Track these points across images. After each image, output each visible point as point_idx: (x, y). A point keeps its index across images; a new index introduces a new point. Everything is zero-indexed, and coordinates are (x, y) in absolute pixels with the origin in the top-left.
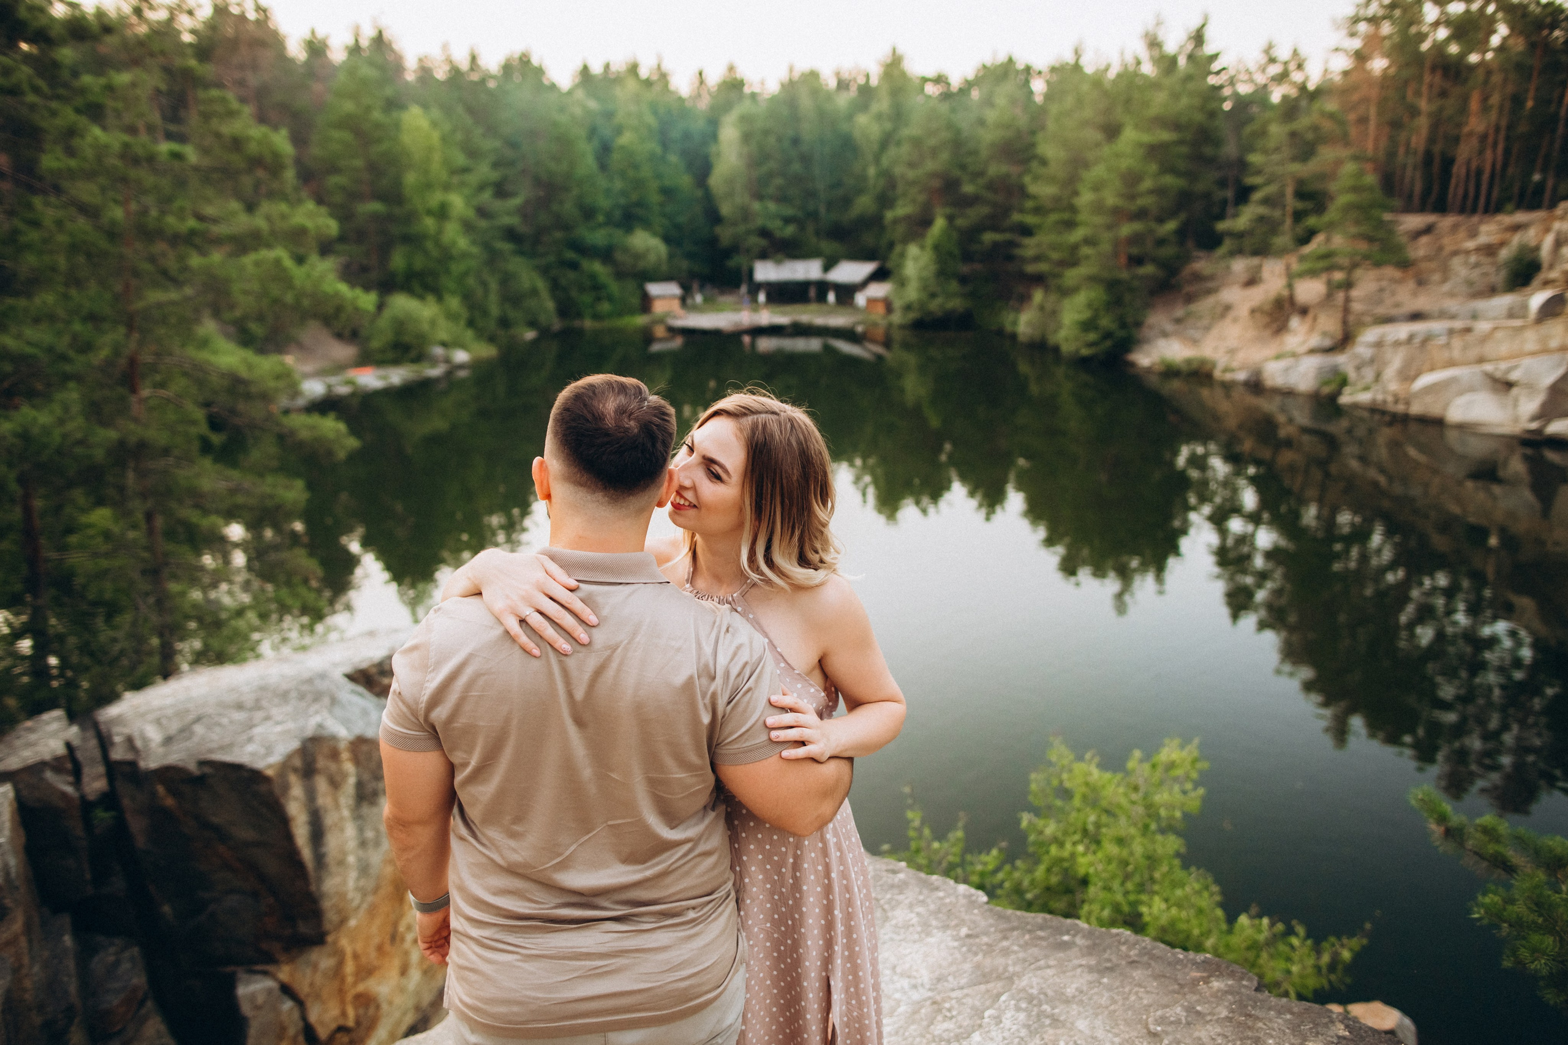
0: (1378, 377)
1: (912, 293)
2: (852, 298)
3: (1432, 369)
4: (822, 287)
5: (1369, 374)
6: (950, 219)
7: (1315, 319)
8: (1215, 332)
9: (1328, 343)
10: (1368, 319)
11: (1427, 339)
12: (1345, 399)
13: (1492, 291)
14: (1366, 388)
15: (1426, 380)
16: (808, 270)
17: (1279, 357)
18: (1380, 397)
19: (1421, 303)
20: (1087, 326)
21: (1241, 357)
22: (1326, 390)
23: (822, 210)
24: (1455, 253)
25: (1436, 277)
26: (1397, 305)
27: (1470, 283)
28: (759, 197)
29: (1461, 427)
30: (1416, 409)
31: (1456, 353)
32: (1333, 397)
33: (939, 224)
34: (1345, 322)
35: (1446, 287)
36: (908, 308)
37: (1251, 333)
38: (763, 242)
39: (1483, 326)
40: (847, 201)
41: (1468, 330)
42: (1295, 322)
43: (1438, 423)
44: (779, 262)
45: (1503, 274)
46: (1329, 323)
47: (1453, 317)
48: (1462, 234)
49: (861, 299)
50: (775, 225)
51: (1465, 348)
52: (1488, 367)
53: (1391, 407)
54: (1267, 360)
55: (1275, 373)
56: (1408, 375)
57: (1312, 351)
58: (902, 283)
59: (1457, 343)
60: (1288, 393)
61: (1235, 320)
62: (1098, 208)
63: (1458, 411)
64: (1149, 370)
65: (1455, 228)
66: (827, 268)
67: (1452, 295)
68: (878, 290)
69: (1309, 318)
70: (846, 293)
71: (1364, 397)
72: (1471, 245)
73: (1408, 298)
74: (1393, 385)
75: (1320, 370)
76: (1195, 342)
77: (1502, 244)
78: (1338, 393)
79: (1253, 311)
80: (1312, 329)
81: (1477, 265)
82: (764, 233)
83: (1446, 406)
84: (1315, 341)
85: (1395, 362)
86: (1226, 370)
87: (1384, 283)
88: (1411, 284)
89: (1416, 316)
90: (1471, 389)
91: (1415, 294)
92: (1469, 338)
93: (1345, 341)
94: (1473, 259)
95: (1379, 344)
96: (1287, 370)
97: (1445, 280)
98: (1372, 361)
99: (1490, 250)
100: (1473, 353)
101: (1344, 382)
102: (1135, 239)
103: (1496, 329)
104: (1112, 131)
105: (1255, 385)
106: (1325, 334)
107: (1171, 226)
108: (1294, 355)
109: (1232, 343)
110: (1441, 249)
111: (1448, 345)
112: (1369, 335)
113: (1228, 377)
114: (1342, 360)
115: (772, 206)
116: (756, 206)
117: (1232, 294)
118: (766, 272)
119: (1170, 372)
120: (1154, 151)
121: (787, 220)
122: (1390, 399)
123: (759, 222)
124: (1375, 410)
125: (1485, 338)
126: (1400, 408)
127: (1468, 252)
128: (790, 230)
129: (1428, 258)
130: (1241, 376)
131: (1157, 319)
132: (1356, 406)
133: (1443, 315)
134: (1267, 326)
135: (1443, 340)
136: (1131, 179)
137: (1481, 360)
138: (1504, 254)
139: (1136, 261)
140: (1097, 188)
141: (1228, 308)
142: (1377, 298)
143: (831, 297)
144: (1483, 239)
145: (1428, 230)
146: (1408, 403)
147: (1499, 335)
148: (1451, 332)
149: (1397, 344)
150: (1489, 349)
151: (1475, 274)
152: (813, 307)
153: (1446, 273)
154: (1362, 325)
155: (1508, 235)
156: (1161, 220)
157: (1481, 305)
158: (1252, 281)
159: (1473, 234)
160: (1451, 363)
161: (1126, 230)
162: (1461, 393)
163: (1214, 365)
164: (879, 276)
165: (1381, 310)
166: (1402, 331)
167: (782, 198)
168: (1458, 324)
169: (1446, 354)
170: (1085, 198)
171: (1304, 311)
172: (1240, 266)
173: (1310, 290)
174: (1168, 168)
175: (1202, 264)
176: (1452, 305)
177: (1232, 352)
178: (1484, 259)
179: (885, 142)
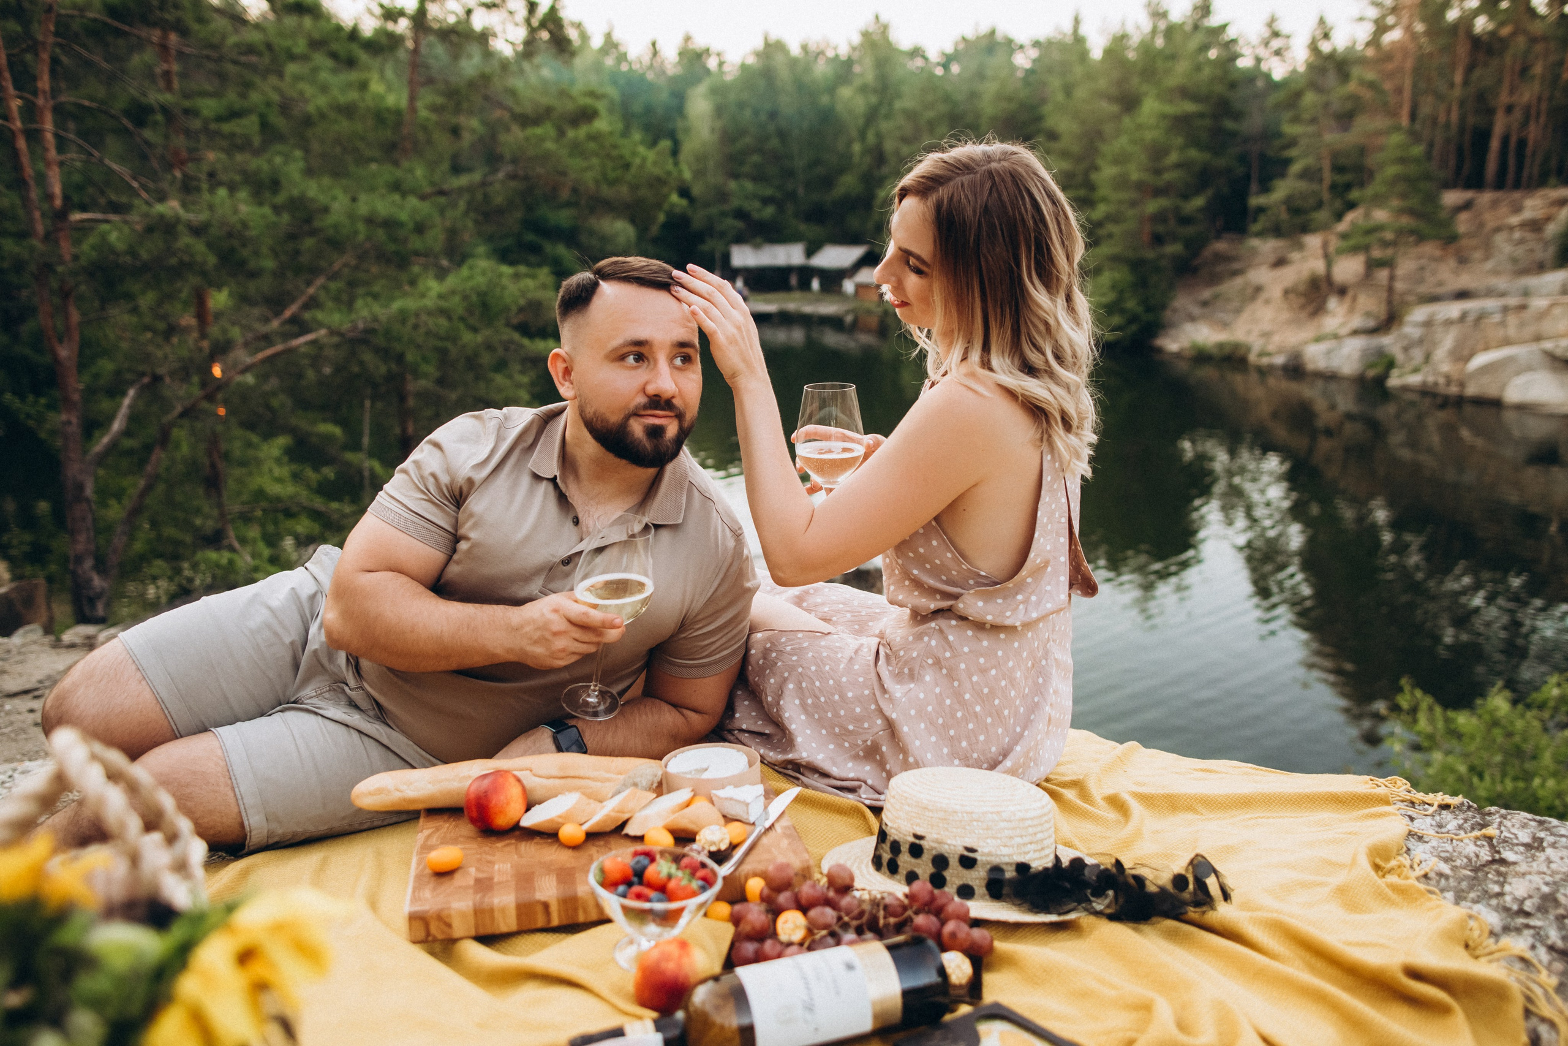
0: (1428, 358)
2: (841, 286)
3: (1486, 348)
4: (805, 274)
5: (1418, 354)
7: (1354, 299)
8: (1246, 315)
9: (1371, 323)
10: (1411, 298)
11: (1481, 317)
12: (1394, 381)
13: (1541, 268)
14: (1416, 370)
15: (1480, 360)
16: (790, 255)
17: (1318, 339)
18: (1431, 379)
19: (1465, 280)
20: (1111, 308)
21: (1277, 340)
22: (1371, 373)
23: (801, 191)
24: (1498, 230)
25: (1478, 255)
26: (1440, 284)
27: (1514, 260)
28: (735, 176)
29: (1522, 408)
30: (1471, 390)
31: (1512, 331)
32: (1380, 381)
34: (1389, 302)
35: (1489, 265)
37: (1286, 315)
38: (740, 224)
39: (1539, 303)
40: (827, 182)
41: (1523, 307)
42: (1333, 303)
43: (1496, 404)
44: (757, 246)
45: (1551, 251)
46: (1370, 304)
47: (1502, 295)
48: (1504, 209)
49: (849, 286)
50: (753, 207)
51: (1522, 325)
52: (1548, 345)
53: (1442, 389)
54: (1306, 343)
55: (1316, 356)
56: (1461, 355)
57: (1355, 333)
59: (1512, 320)
60: (1330, 377)
61: (1267, 302)
62: (1121, 183)
63: (1516, 391)
64: (1178, 355)
65: (1494, 204)
66: (810, 253)
67: (1496, 272)
69: (1348, 299)
70: (832, 279)
71: (1414, 380)
72: (1515, 220)
73: (1450, 277)
74: (1443, 365)
75: (1365, 353)
76: (1225, 325)
77: (1548, 219)
78: (1385, 376)
79: (1287, 292)
80: (1351, 310)
81: (1521, 241)
82: (741, 214)
83: (1503, 387)
84: (1357, 322)
85: (1447, 341)
86: (1261, 354)
87: (1423, 262)
88: (1452, 263)
89: (1462, 295)
90: (1529, 368)
91: (1456, 273)
92: (1526, 315)
93: (1390, 321)
94: (1517, 235)
95: (1428, 324)
96: (1329, 352)
97: (1487, 258)
98: (1421, 342)
99: (1535, 226)
100: (1530, 331)
101: (1391, 364)
102: (1159, 217)
103: (1552, 306)
104: (1129, 103)
105: (1295, 370)
106: (1368, 314)
107: (1199, 202)
108: (1336, 337)
109: (1267, 326)
110: (1481, 225)
111: (1503, 324)
112: (1419, 314)
113: (1265, 361)
114: (1388, 341)
115: (749, 186)
116: (732, 185)
117: (1261, 275)
118: (743, 257)
119: (1201, 357)
120: (1180, 123)
121: (766, 201)
122: (1441, 381)
123: (735, 203)
124: (1426, 392)
125: (1543, 315)
126: (1454, 390)
127: (1511, 228)
128: (769, 211)
129: (1469, 235)
130: (1279, 360)
131: (1182, 301)
132: (1405, 388)
133: (1490, 293)
134: (1303, 307)
135: (1497, 318)
136: (1157, 152)
137: (1538, 338)
138: (1551, 229)
139: (1158, 240)
140: (1120, 159)
141: (1258, 289)
142: (1418, 276)
143: (815, 284)
144: (1527, 214)
145: (1467, 206)
146: (1462, 385)
147: (1557, 311)
148: (1505, 310)
149: (1449, 323)
150: (1547, 327)
151: (1520, 251)
152: (797, 295)
153: (1488, 249)
154: (1406, 306)
155: (1554, 210)
156: (1186, 197)
157: (1532, 281)
158: (1280, 262)
159: (1517, 209)
160: (1507, 342)
161: (1152, 206)
162: (1518, 373)
163: (1248, 349)
164: (867, 261)
165: (1423, 289)
166: (1454, 310)
167: (758, 177)
168: (1513, 301)
169: (1501, 333)
170: (1107, 172)
171: (1342, 291)
172: (1267, 247)
173: (1348, 268)
174: (1194, 142)
176: (1501, 283)
177: (1266, 335)
178: (1529, 235)
179: (872, 116)
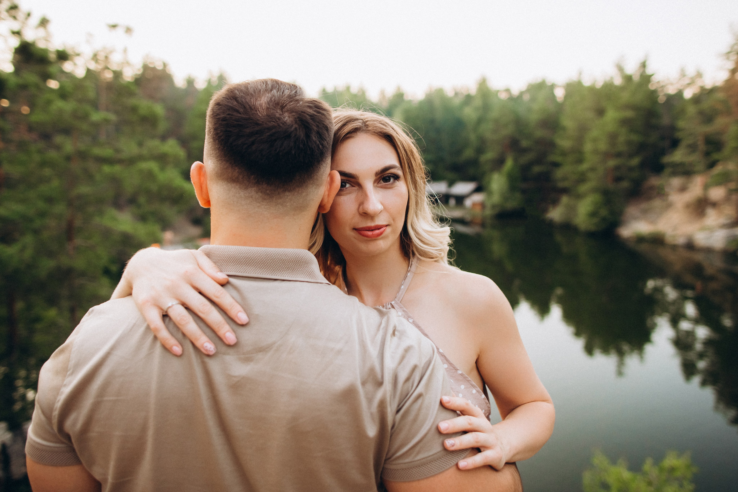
1: (496, 198)
2: (463, 202)
4: (448, 197)
6: (515, 160)
7: (721, 209)
8: (664, 216)
9: (730, 222)
16: (440, 188)
17: (702, 230)
20: (593, 214)
21: (680, 230)
22: (731, 248)
23: (447, 157)
32: (734, 252)
33: (509, 163)
36: (494, 207)
37: (684, 217)
40: (459, 152)
42: (709, 211)
49: (468, 203)
54: (695, 231)
55: (701, 239)
57: (721, 226)
58: (490, 193)
60: (708, 251)
61: (675, 211)
62: (595, 152)
64: (628, 239)
66: (449, 187)
68: (478, 198)
69: (718, 209)
70: (460, 200)
75: (727, 237)
76: (652, 222)
78: (736, 250)
79: (686, 206)
80: (720, 214)
84: (723, 220)
86: (672, 238)
96: (708, 237)
102: (617, 168)
104: (600, 112)
105: (690, 246)
106: (728, 217)
107: (636, 160)
108: (712, 229)
109: (675, 223)
113: (674, 241)
117: (673, 197)
119: (641, 239)
120: (625, 122)
130: (681, 241)
131: (632, 210)
134: (694, 214)
136: (613, 137)
139: (618, 179)
140: (595, 140)
141: (671, 204)
143: (452, 202)
156: (630, 158)
158: (683, 189)
161: (612, 163)
163: (665, 235)
164: (478, 190)
170: (588, 147)
171: (714, 205)
172: (676, 182)
173: (717, 193)
174: (632, 130)
175: (654, 181)
177: (675, 227)
179: (480, 121)
